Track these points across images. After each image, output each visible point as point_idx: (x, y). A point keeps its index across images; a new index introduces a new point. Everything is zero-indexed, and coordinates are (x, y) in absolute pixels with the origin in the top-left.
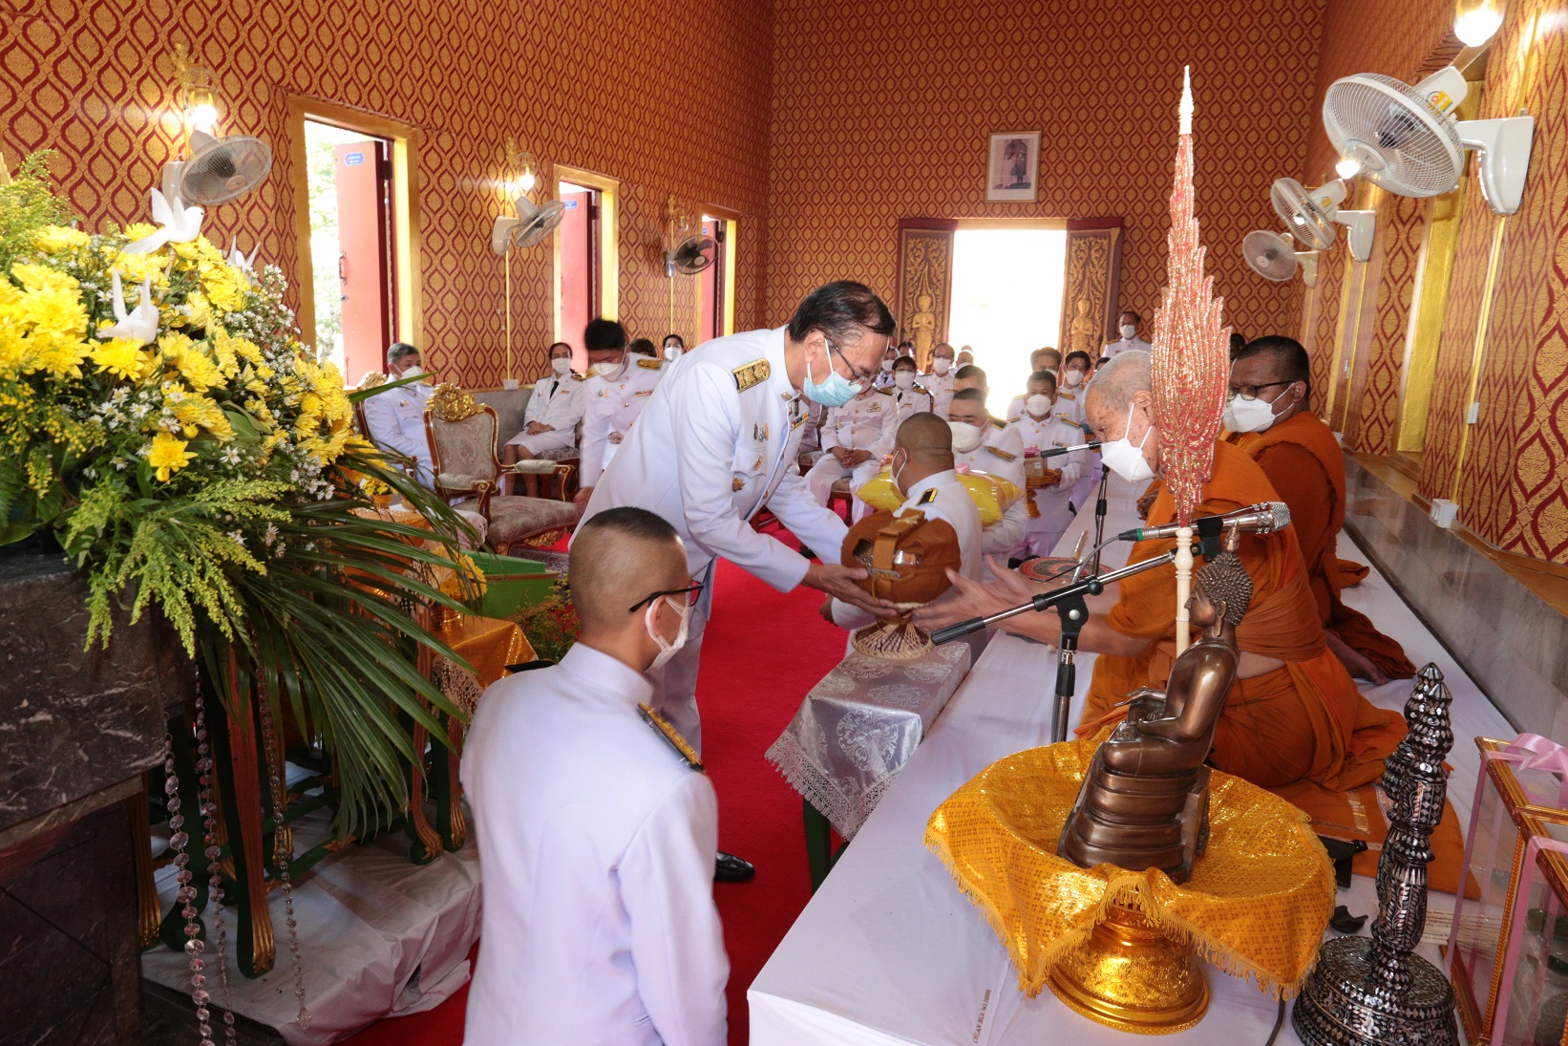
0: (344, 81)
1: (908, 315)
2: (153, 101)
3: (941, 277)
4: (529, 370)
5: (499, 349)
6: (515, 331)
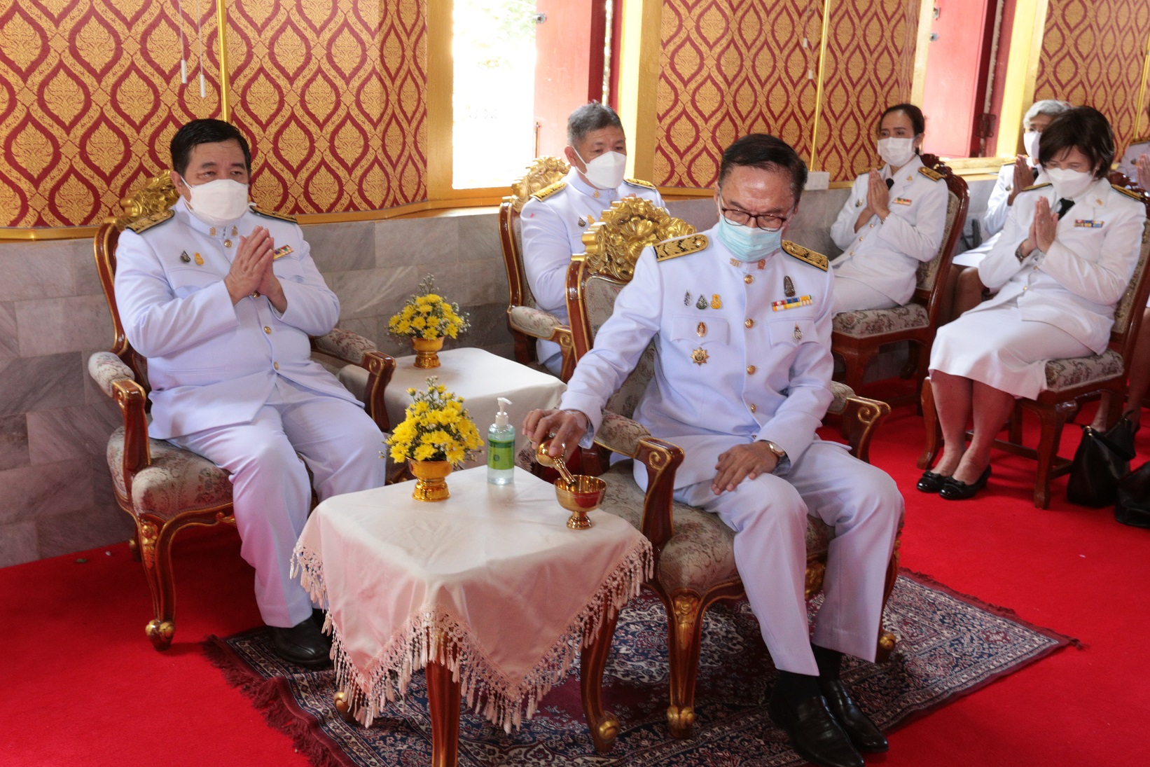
4: (852, 153)
5: (799, 115)
6: (834, 81)
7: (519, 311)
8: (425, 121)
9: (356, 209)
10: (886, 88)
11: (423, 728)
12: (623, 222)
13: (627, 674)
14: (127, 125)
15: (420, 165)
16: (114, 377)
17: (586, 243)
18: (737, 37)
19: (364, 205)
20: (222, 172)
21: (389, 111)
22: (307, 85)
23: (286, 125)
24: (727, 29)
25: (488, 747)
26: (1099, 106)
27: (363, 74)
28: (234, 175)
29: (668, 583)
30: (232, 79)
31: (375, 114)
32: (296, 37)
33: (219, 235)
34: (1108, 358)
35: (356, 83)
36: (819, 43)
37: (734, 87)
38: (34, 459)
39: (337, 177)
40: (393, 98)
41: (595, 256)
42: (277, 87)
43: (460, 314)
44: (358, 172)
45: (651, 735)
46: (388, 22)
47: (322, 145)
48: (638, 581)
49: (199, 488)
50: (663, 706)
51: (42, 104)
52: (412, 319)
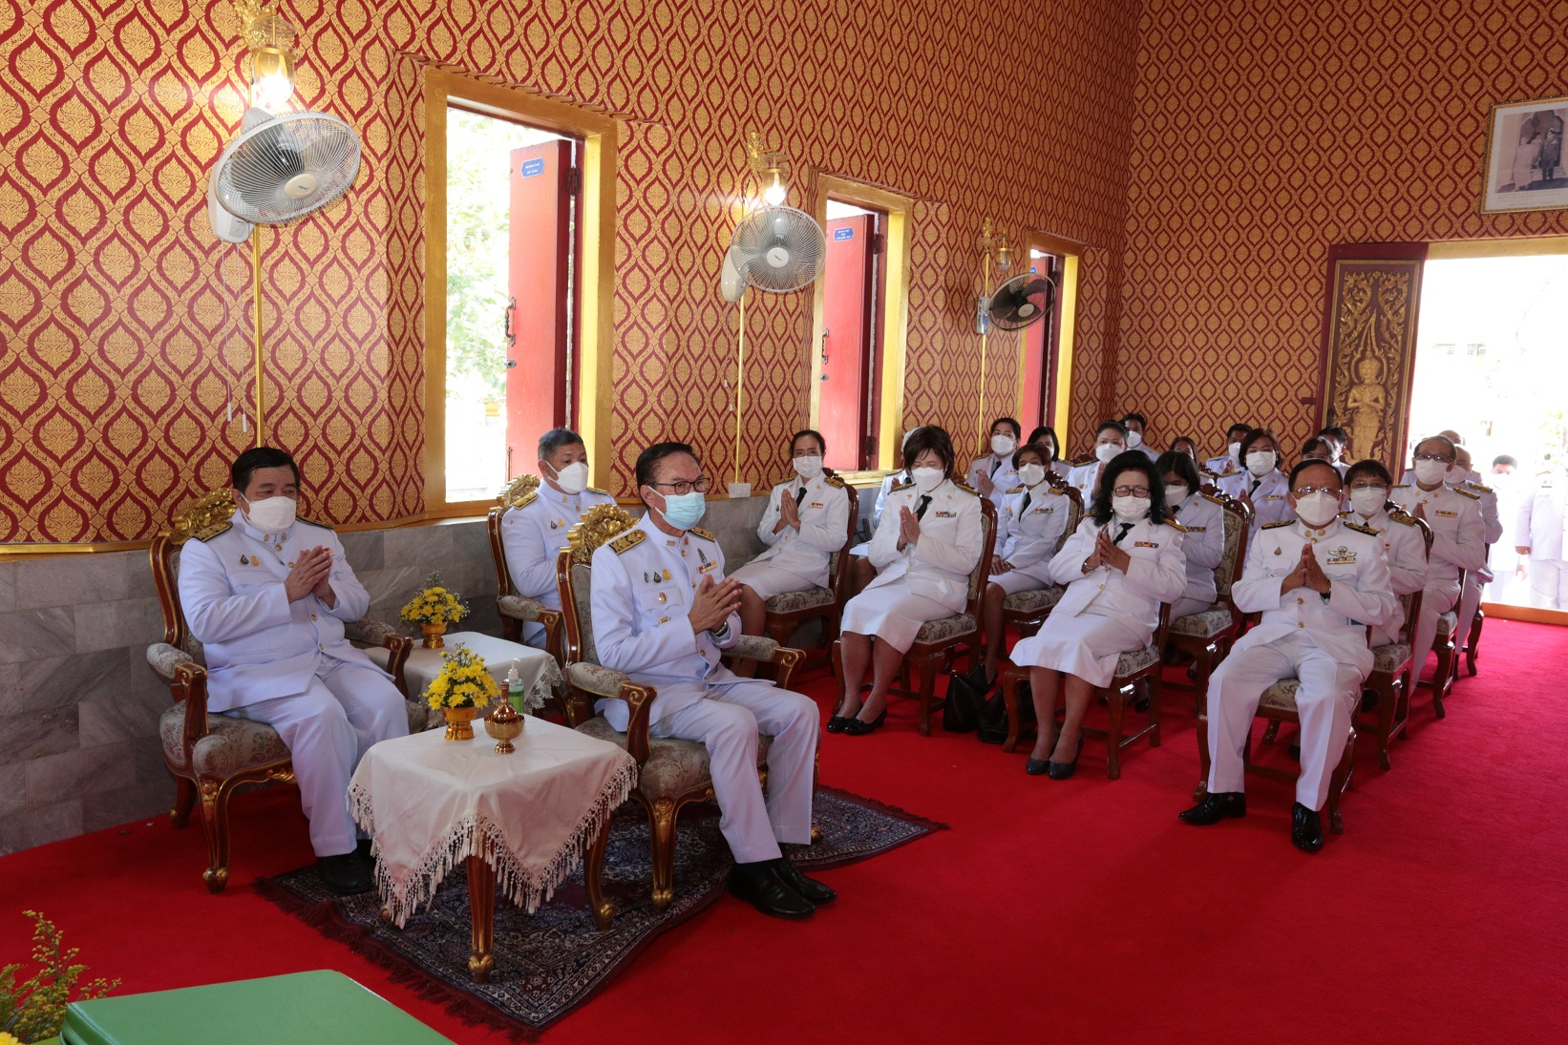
0: (506, 47)
1: (1340, 389)
2: (202, 68)
3: (1398, 330)
4: (767, 468)
5: (724, 439)
6: (750, 413)
7: (508, 599)
8: (424, 448)
9: (368, 520)
10: (791, 418)
11: (457, 927)
12: (598, 522)
13: (616, 876)
14: (177, 456)
15: (419, 484)
16: (177, 661)
17: (570, 539)
18: (673, 379)
19: (374, 517)
20: (278, 491)
21: (395, 441)
22: (328, 421)
23: (310, 453)
24: (665, 373)
25: (512, 934)
26: (950, 430)
27: (374, 411)
28: (285, 493)
29: (648, 792)
30: (266, 418)
31: (384, 443)
32: (320, 383)
33: (271, 540)
34: (965, 619)
35: (368, 418)
36: (737, 383)
37: (672, 418)
38: (84, 743)
39: (351, 494)
40: (398, 430)
41: (577, 549)
42: (303, 423)
43: (459, 603)
44: (369, 490)
45: (640, 914)
46: (394, 370)
47: (340, 468)
48: (626, 789)
49: (254, 749)
50: (648, 894)
51: (106, 440)
52: (421, 607)
